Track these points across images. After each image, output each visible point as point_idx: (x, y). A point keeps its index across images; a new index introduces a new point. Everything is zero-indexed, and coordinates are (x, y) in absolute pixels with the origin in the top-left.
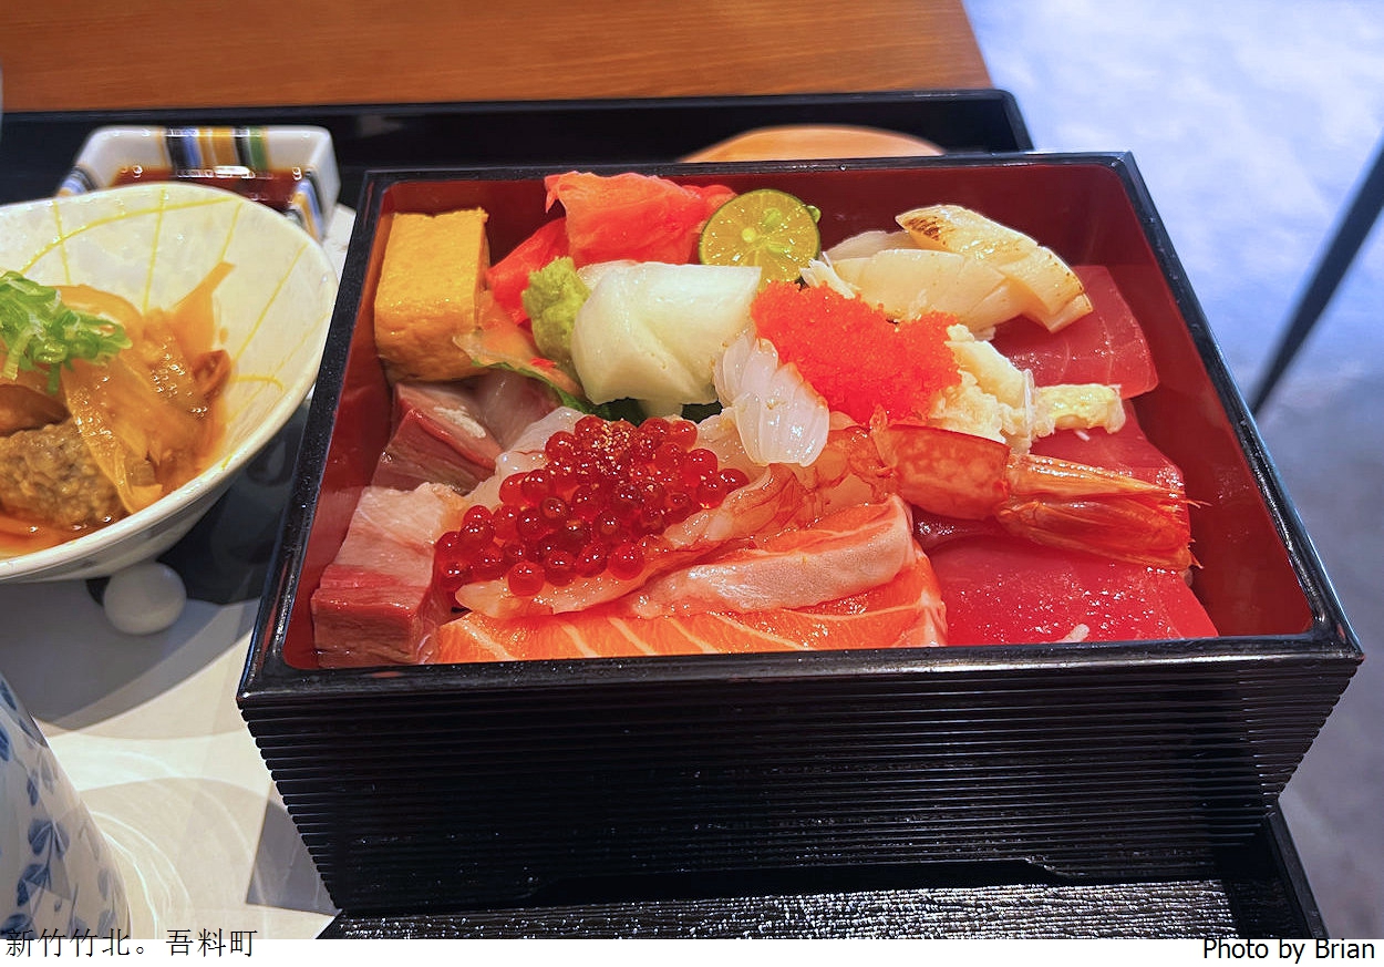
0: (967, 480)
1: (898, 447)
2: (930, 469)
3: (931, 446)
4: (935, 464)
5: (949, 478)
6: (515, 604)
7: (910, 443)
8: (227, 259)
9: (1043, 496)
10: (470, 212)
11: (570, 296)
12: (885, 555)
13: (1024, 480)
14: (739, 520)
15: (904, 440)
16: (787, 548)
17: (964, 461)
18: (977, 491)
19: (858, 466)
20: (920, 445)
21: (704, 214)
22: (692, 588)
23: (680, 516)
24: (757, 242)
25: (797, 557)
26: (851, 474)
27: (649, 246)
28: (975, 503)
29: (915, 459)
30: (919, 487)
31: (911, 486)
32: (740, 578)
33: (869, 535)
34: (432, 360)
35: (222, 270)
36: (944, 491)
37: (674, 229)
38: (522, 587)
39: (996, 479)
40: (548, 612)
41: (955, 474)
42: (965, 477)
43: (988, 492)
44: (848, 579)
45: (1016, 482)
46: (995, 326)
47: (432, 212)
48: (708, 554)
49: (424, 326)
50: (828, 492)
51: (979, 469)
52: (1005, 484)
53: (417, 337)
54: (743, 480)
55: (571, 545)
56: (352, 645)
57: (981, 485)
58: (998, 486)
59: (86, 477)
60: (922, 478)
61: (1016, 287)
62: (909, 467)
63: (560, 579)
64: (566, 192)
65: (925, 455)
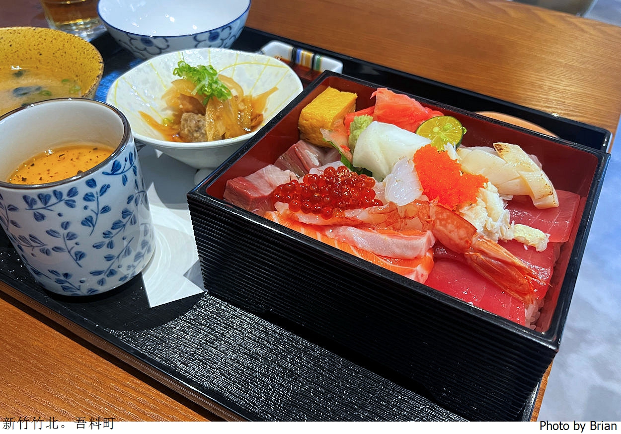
0: (456, 235)
1: (437, 213)
2: (445, 226)
3: (448, 217)
4: (447, 224)
5: (450, 232)
6: (288, 212)
7: (442, 214)
8: (277, 87)
9: (483, 252)
10: (353, 94)
11: (363, 128)
12: (414, 248)
13: (477, 243)
14: (370, 216)
15: (440, 211)
16: (383, 233)
17: (458, 227)
18: (459, 241)
19: (421, 215)
20: (445, 215)
21: (426, 118)
22: (346, 233)
23: (352, 207)
24: (438, 133)
25: (384, 237)
26: (417, 217)
27: (402, 122)
28: (457, 245)
29: (441, 220)
30: (439, 231)
31: (437, 230)
32: (363, 236)
33: (412, 239)
34: (314, 135)
35: (275, 89)
36: (447, 236)
37: (412, 119)
38: (293, 208)
39: (467, 239)
40: (297, 220)
41: (453, 231)
42: (456, 234)
43: (462, 243)
44: (398, 251)
45: (474, 243)
46: (514, 196)
47: (341, 90)
48: (360, 225)
49: (314, 122)
50: (408, 221)
51: (462, 233)
52: (470, 242)
53: (311, 125)
54: (381, 204)
55: (314, 201)
56: (234, 201)
57: (461, 239)
58: (467, 242)
60: (441, 228)
61: (524, 183)
62: (438, 222)
63: (306, 211)
64: (379, 94)
65: (446, 220)
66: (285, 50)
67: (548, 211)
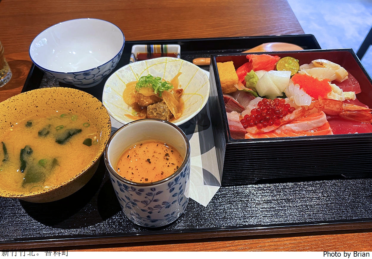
0: (335, 108)
1: (324, 103)
2: (329, 106)
3: (329, 102)
4: (330, 105)
5: (332, 108)
6: (258, 131)
7: (326, 102)
9: (348, 110)
10: (230, 62)
11: (255, 77)
12: (322, 121)
14: (296, 116)
15: (325, 101)
16: (303, 121)
17: (335, 105)
18: (337, 110)
19: (316, 106)
20: (327, 102)
21: (276, 61)
22: (287, 128)
23: (285, 115)
24: (288, 67)
25: (306, 122)
26: (315, 108)
27: (267, 68)
28: (336, 112)
29: (326, 105)
30: (327, 109)
31: (325, 109)
32: (296, 126)
33: (319, 118)
34: (228, 89)
35: (180, 74)
36: (331, 110)
37: (272, 64)
38: (259, 128)
39: (340, 108)
40: (263, 132)
41: (333, 107)
42: (335, 107)
43: (339, 110)
44: (315, 125)
45: (344, 108)
46: (331, 81)
47: (223, 62)
48: (289, 122)
49: (229, 83)
50: (310, 111)
51: (338, 106)
52: (342, 109)
54: (295, 109)
55: (267, 121)
57: (338, 109)
58: (341, 109)
59: (167, 112)
60: (328, 108)
61: (337, 74)
62: (325, 106)
63: (265, 126)
64: (253, 58)
65: (329, 104)
66: (142, 48)
67: (346, 82)
